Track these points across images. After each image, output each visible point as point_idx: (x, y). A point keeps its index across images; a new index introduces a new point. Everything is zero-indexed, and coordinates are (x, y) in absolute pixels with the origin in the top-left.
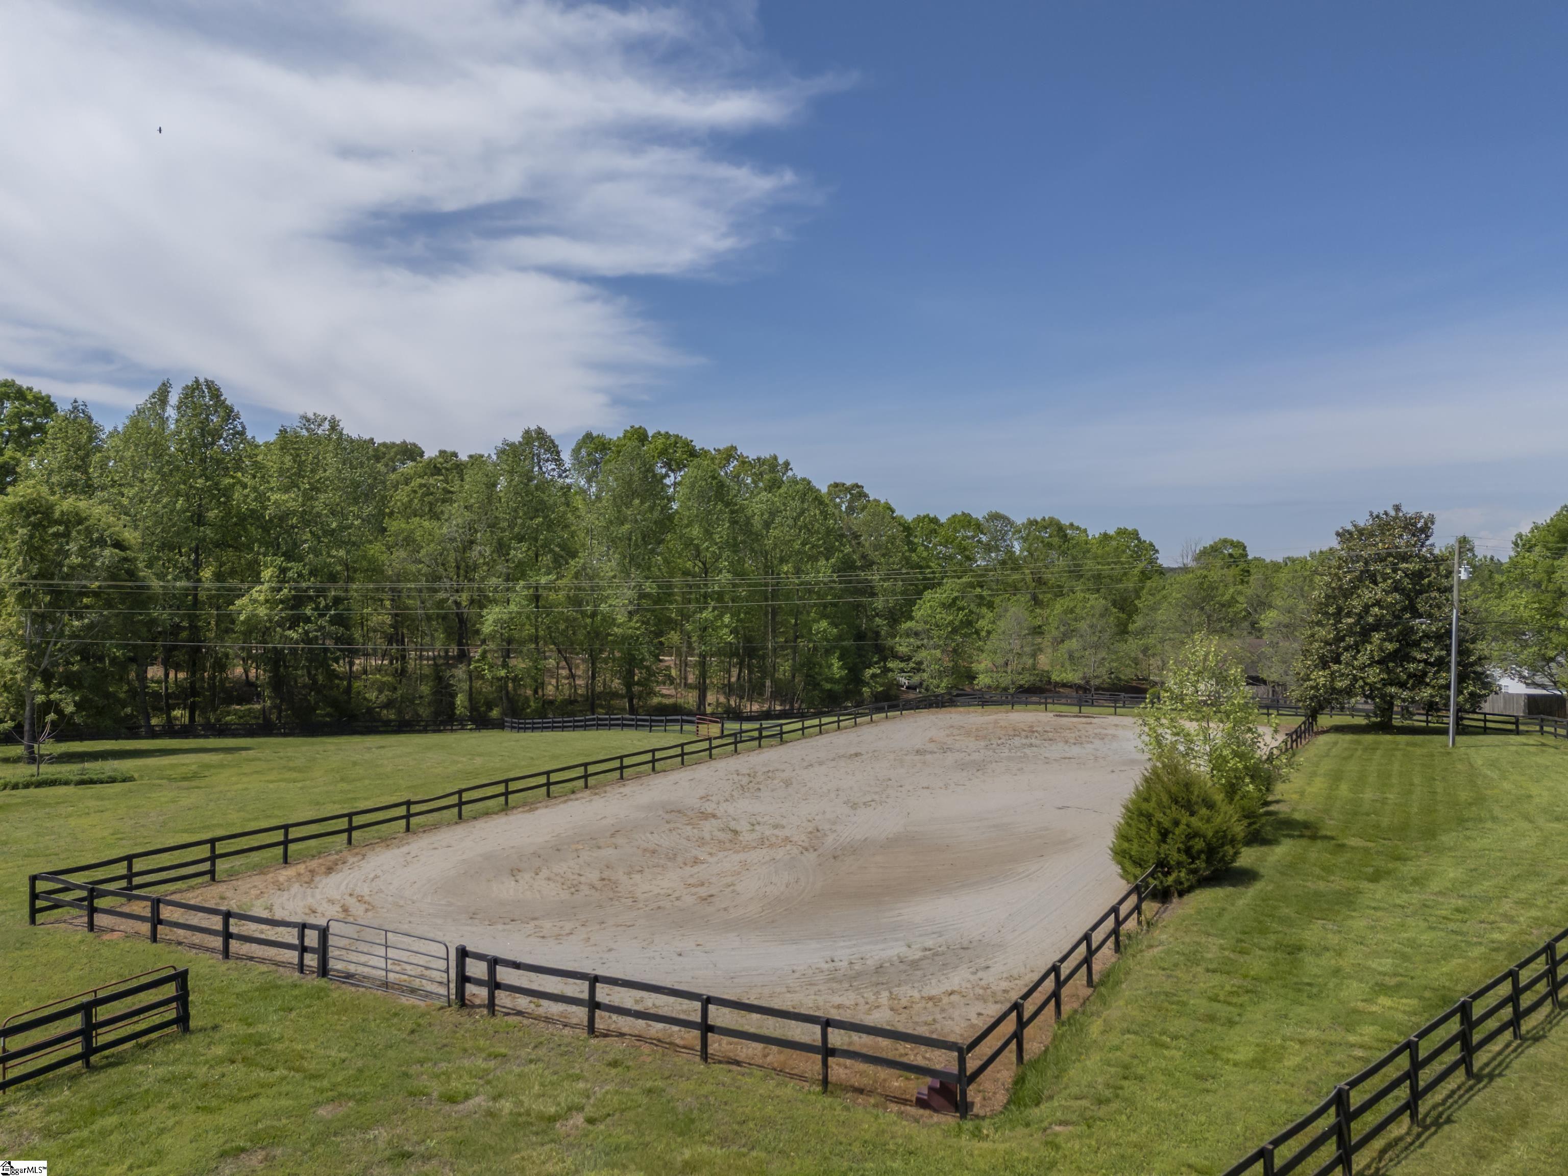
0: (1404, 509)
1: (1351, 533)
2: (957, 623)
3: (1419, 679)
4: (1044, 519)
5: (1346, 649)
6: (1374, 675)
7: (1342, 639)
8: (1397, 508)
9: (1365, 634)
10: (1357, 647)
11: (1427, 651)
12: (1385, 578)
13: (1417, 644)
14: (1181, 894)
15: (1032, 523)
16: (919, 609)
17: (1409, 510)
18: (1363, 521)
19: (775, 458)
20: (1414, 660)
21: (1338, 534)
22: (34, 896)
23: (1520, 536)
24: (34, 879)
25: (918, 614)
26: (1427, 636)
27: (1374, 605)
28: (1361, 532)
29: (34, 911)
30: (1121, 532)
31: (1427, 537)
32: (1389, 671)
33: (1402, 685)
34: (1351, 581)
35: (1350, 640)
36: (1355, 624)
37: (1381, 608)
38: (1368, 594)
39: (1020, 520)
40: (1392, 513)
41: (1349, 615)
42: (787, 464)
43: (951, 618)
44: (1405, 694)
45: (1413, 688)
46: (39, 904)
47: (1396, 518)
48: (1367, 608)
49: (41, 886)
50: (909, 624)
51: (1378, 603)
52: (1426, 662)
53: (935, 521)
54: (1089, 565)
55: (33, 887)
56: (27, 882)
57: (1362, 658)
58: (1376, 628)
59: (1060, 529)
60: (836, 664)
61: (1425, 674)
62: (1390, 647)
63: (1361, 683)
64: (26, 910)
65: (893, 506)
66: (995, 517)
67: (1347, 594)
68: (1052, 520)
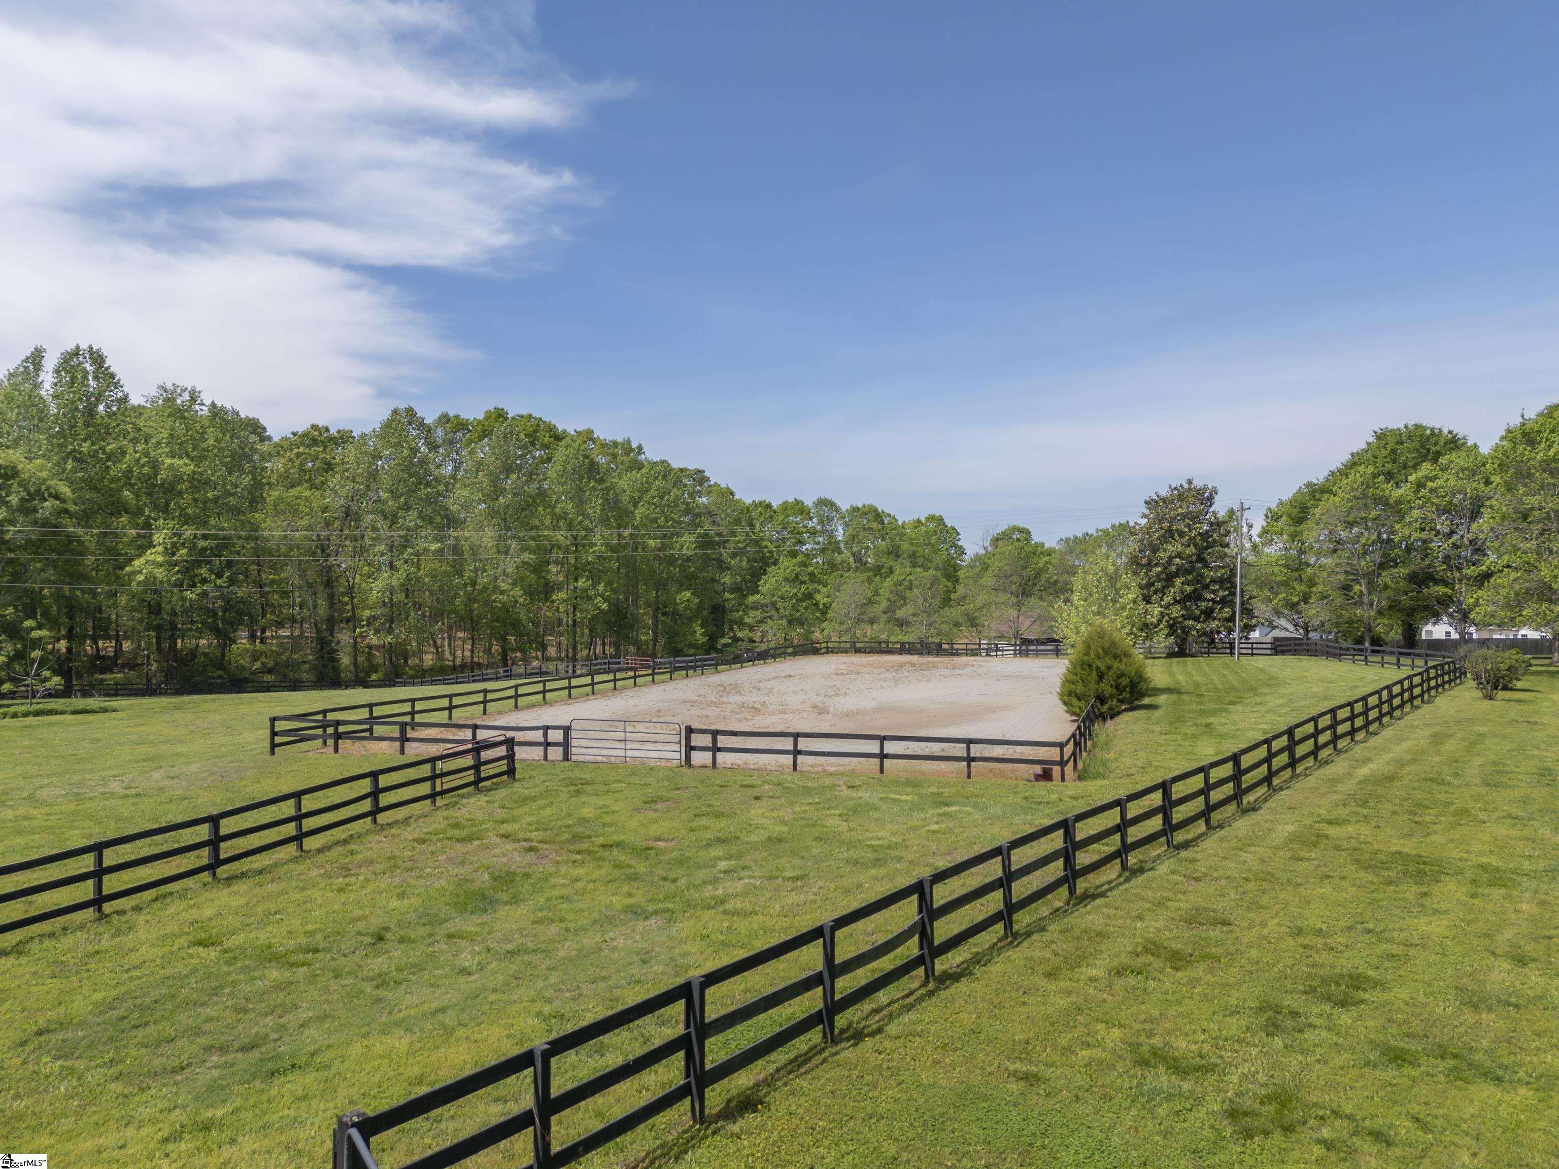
0: (1195, 482)
1: (1156, 502)
2: (800, 595)
3: (1208, 614)
4: (864, 506)
5: (1155, 592)
6: (1176, 611)
7: (1152, 584)
8: (1190, 482)
9: (1169, 580)
10: (1163, 591)
11: (1214, 592)
12: (1181, 534)
13: (1206, 587)
14: (1112, 717)
15: (855, 510)
16: (765, 583)
17: (1198, 483)
18: (1164, 492)
19: (629, 442)
20: (1205, 599)
21: (1146, 502)
22: (274, 734)
23: (1269, 509)
24: (273, 720)
25: (763, 589)
26: (1213, 581)
27: (1175, 557)
28: (1164, 500)
29: (273, 746)
30: (931, 518)
31: (1211, 505)
32: (1185, 608)
33: (1197, 619)
34: (1158, 539)
35: (1159, 585)
36: (1162, 572)
37: (1181, 558)
38: (1171, 548)
39: (844, 506)
40: (1186, 486)
41: (1156, 565)
42: (640, 448)
43: (795, 591)
44: (1199, 626)
45: (1204, 621)
46: (278, 739)
47: (1190, 489)
48: (1171, 558)
49: (280, 726)
50: (756, 597)
51: (1179, 555)
52: (1213, 600)
53: (769, 506)
54: (905, 546)
55: (272, 727)
56: (268, 724)
57: (1168, 599)
58: (1177, 574)
59: (878, 516)
60: (699, 631)
61: (1212, 610)
62: (1188, 589)
63: (1167, 618)
64: (267, 744)
65: (734, 489)
66: (824, 503)
67: (1155, 550)
68: (871, 507)
